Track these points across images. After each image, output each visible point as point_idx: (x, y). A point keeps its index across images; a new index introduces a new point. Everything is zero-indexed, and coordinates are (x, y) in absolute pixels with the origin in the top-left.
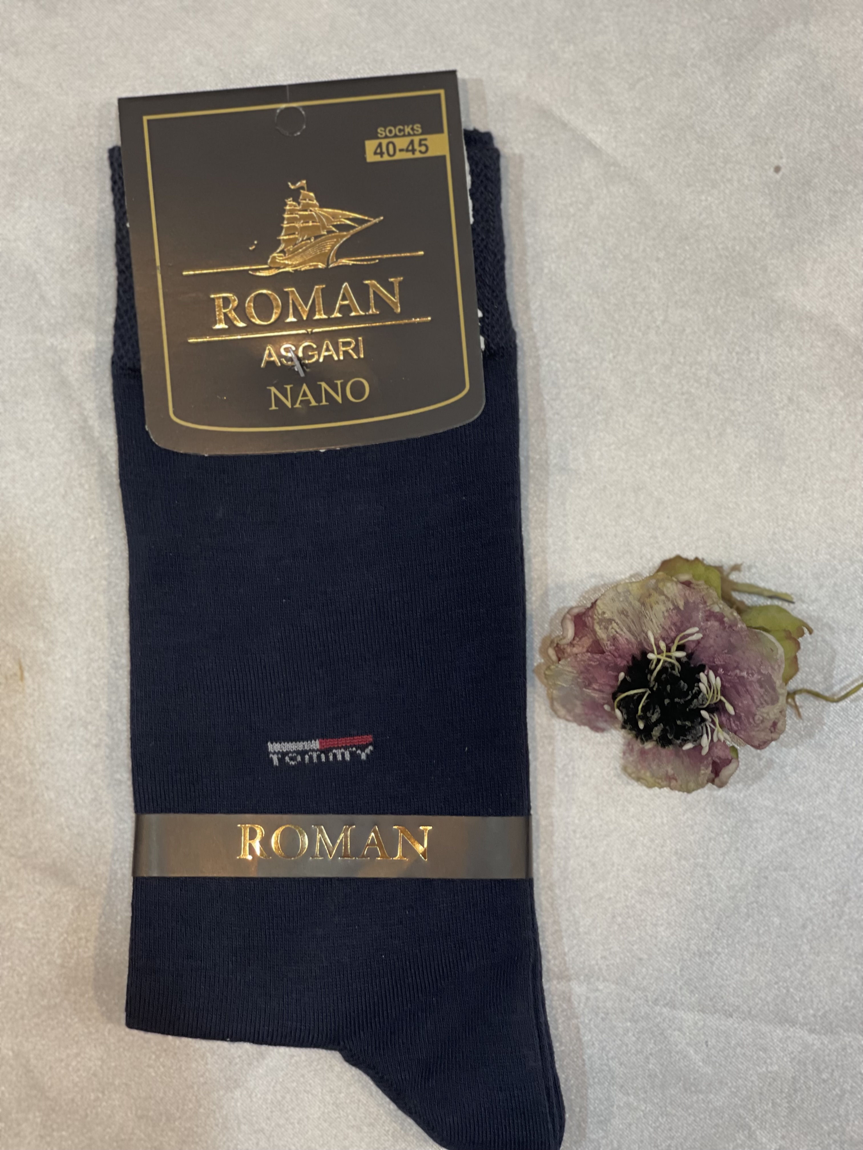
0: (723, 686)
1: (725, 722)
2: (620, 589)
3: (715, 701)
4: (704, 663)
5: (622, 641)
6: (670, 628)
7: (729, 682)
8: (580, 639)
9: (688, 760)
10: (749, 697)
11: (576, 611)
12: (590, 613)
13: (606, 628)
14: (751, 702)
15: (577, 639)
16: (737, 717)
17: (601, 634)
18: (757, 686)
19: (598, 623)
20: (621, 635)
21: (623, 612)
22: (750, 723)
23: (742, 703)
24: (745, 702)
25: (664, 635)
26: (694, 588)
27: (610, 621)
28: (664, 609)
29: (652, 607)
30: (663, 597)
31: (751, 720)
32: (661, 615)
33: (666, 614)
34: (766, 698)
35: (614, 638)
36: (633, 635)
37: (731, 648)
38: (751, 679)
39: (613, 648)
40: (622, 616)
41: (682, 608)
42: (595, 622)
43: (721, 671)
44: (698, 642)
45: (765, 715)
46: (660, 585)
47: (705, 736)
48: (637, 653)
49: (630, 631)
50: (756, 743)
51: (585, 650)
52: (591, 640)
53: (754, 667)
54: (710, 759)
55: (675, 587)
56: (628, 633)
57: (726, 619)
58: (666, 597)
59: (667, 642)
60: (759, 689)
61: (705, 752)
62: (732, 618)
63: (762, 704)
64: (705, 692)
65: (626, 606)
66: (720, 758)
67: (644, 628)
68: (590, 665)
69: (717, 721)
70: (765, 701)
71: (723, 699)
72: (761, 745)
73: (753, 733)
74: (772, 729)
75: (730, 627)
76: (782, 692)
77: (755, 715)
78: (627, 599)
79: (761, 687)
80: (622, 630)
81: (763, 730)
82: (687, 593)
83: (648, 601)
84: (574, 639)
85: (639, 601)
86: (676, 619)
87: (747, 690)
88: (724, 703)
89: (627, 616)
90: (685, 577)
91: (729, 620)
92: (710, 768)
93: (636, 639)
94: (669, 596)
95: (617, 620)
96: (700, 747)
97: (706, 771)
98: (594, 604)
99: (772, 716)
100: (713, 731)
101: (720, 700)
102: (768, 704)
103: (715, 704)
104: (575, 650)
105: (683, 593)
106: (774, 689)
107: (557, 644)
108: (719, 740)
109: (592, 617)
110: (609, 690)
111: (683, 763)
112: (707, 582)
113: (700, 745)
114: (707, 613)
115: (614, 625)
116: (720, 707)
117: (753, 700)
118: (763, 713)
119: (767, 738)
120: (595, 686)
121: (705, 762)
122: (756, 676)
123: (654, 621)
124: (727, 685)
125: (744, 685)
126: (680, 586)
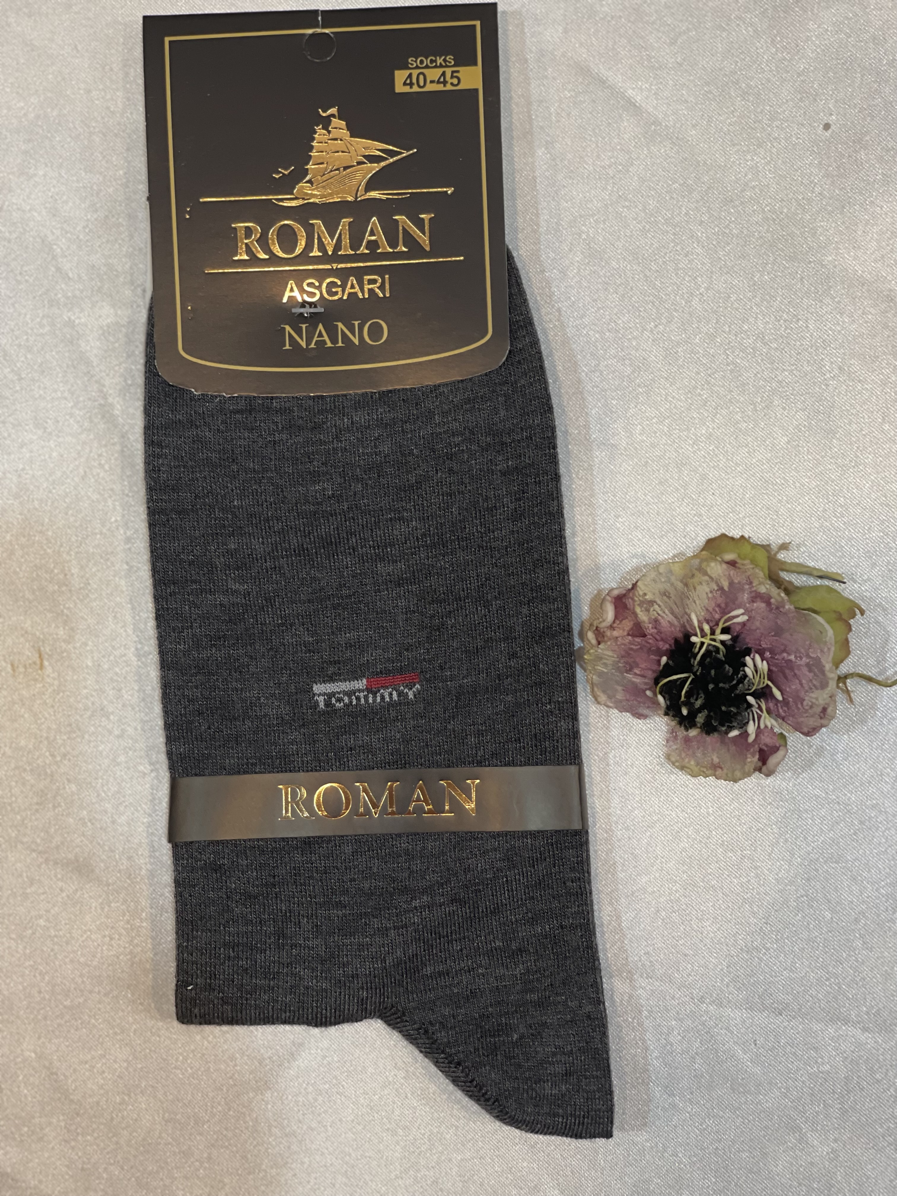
0: (769, 670)
1: (772, 708)
2: (662, 570)
3: (761, 686)
4: (749, 645)
5: (664, 623)
6: (714, 610)
7: (776, 665)
8: (621, 621)
9: (734, 747)
10: (797, 681)
11: (616, 593)
12: (631, 595)
13: (648, 610)
14: (799, 687)
15: (618, 622)
16: (785, 702)
17: (643, 616)
18: (805, 670)
19: (639, 605)
20: (662, 617)
21: (665, 594)
22: (798, 709)
23: (790, 687)
24: (793, 687)
25: (708, 617)
26: (739, 568)
27: (652, 602)
28: (708, 590)
29: (695, 589)
30: (706, 578)
31: (800, 706)
32: (705, 596)
33: (710, 595)
34: (815, 682)
35: (656, 621)
36: (676, 617)
37: (778, 631)
38: (799, 663)
39: (655, 631)
40: (665, 598)
41: (726, 588)
42: (636, 603)
43: (768, 654)
44: (744, 624)
45: (814, 701)
46: (704, 565)
47: (751, 722)
48: (680, 635)
49: (672, 613)
50: (805, 730)
51: (626, 633)
52: (632, 623)
53: (802, 650)
54: (756, 746)
55: (719, 567)
56: (670, 615)
57: (772, 600)
58: (711, 578)
59: (711, 624)
60: (808, 673)
61: (751, 738)
62: (779, 599)
63: (811, 689)
64: (751, 677)
65: (668, 587)
66: (767, 745)
67: (687, 610)
68: (631, 649)
69: (764, 707)
70: (814, 685)
71: (770, 683)
72: (809, 733)
73: (802, 719)
74: (822, 715)
75: (777, 608)
76: (832, 676)
77: (804, 700)
78: (669, 581)
79: (810, 671)
80: (664, 612)
81: (812, 716)
82: (732, 573)
83: (690, 581)
84: (614, 622)
85: (681, 581)
86: (720, 600)
87: (795, 674)
88: (771, 688)
89: (669, 597)
90: (729, 557)
91: (777, 601)
92: (757, 756)
93: (679, 622)
94: (713, 576)
95: (659, 602)
96: (745, 735)
97: (753, 759)
98: (634, 586)
99: (821, 702)
100: (759, 717)
101: (767, 685)
102: (817, 689)
103: (762, 688)
104: (615, 633)
105: (727, 573)
106: (823, 672)
107: (597, 627)
108: (766, 727)
109: (633, 599)
110: (651, 675)
111: (728, 750)
112: (753, 562)
113: (746, 731)
114: (753, 594)
115: (656, 607)
116: (768, 691)
117: (801, 684)
118: (811, 697)
119: (815, 724)
120: (637, 671)
121: (752, 750)
122: (804, 659)
123: (697, 602)
124: (774, 669)
125: (792, 669)
126: (725, 566)
